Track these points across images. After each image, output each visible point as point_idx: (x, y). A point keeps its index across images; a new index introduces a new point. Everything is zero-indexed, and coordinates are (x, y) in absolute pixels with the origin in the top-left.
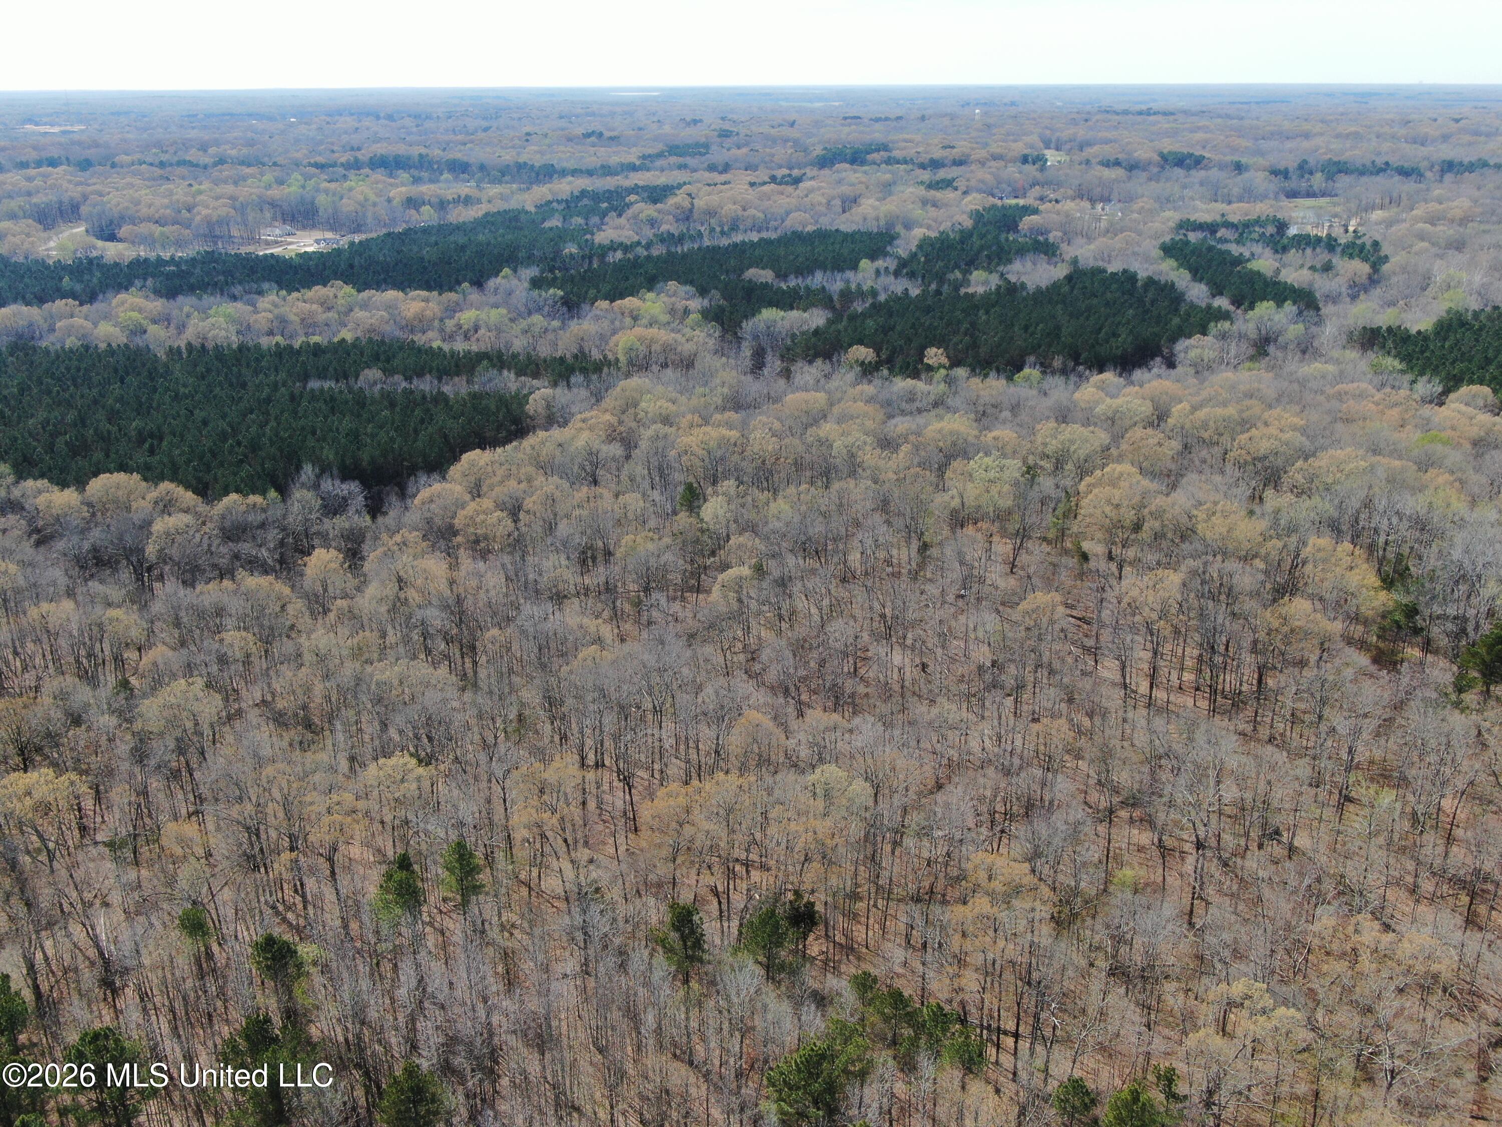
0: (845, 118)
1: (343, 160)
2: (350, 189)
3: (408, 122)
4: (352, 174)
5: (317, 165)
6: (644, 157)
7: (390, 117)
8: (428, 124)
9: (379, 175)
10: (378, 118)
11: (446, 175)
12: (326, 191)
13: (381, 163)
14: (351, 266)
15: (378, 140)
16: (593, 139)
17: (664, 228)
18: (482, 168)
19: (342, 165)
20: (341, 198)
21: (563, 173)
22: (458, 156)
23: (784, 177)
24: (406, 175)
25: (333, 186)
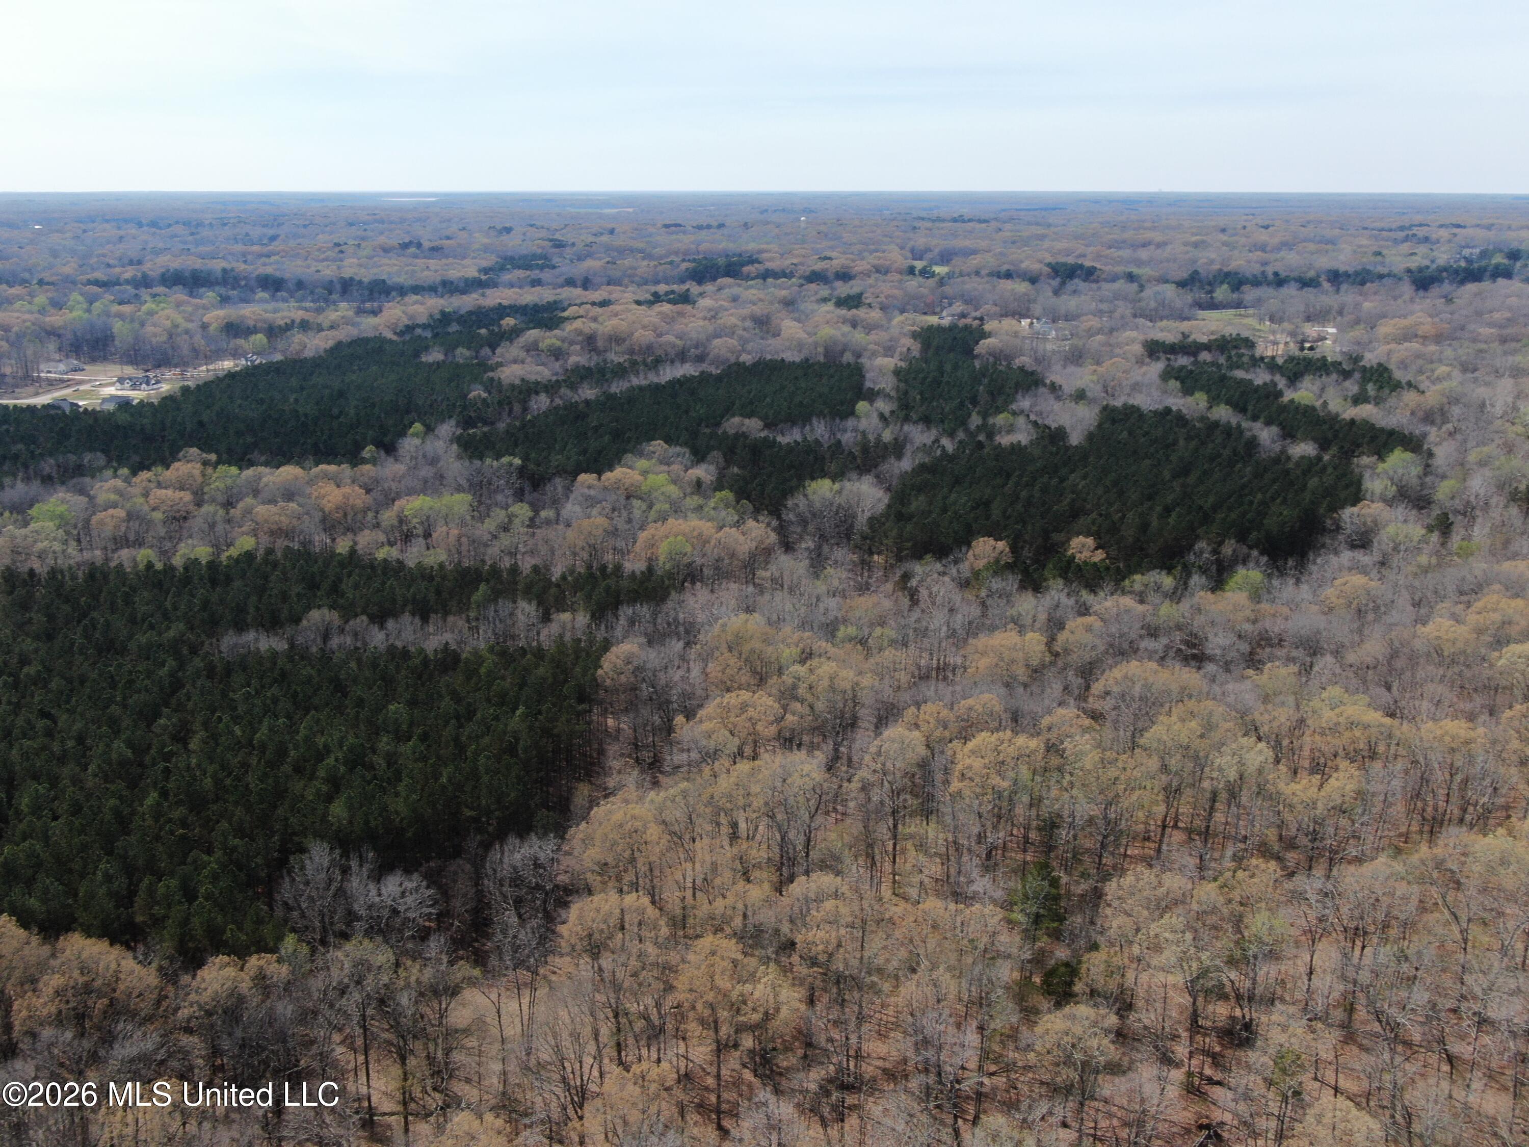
0: (667, 226)
1: (128, 275)
2: (151, 313)
3: (179, 229)
4: (145, 293)
5: (97, 283)
6: (486, 271)
7: (154, 224)
8: (205, 233)
9: (179, 294)
10: (140, 225)
11: (261, 294)
12: (120, 316)
13: (173, 279)
14: (201, 424)
15: (157, 252)
16: (412, 250)
17: (573, 360)
18: (300, 285)
19: (128, 282)
20: (143, 325)
21: (402, 291)
22: (269, 270)
23: (667, 294)
24: (211, 294)
25: (126, 309)
